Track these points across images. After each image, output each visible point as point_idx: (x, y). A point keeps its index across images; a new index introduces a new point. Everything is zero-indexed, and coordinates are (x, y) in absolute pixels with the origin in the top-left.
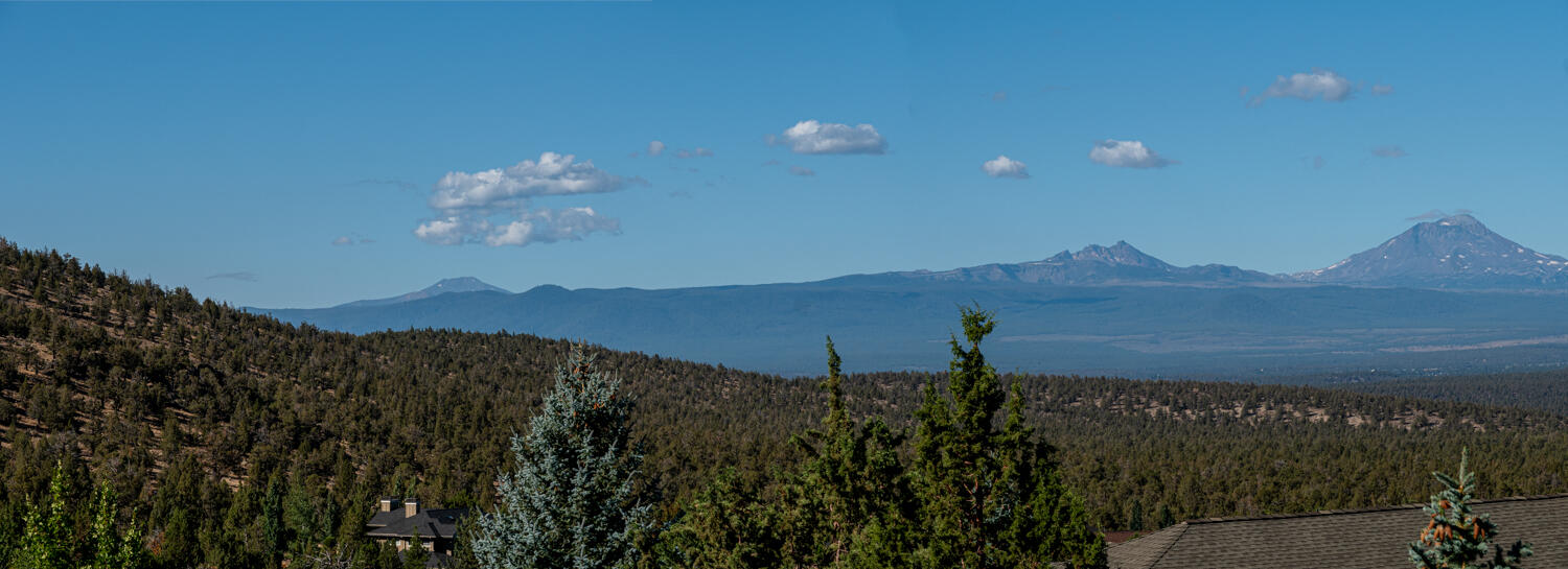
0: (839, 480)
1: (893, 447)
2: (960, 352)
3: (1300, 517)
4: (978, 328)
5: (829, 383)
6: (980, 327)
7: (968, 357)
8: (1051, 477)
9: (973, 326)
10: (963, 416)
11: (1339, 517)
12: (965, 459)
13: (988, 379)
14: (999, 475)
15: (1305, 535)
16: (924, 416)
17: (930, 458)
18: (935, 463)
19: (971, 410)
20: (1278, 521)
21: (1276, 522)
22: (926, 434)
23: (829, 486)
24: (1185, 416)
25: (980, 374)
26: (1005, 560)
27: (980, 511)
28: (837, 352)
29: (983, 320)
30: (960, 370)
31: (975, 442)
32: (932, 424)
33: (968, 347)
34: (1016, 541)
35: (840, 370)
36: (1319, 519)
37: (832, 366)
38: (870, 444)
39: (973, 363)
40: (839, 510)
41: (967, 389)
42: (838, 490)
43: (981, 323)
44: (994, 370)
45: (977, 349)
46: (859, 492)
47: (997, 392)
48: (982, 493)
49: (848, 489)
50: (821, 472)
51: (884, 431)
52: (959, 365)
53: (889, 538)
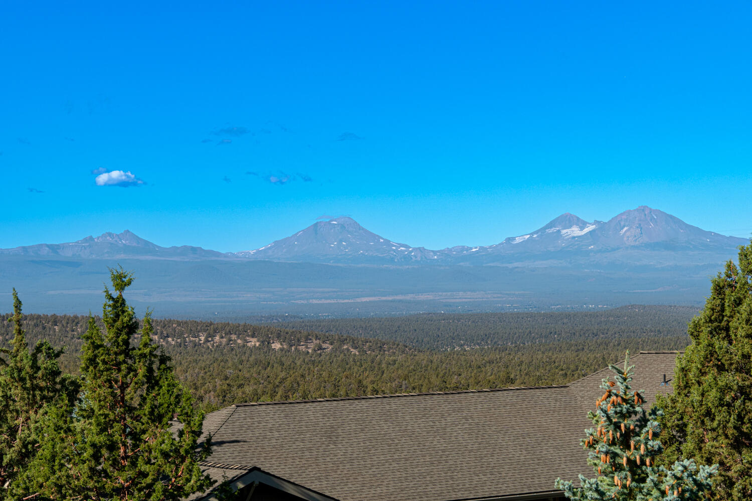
0: (22, 380)
1: (55, 358)
2: (111, 298)
3: (305, 402)
4: (122, 282)
5: (14, 318)
6: (123, 281)
7: (116, 301)
8: (169, 376)
9: (119, 281)
10: (112, 338)
11: (329, 403)
12: (113, 365)
13: (129, 315)
14: (136, 375)
15: (309, 414)
16: (88, 338)
17: (92, 365)
18: (95, 368)
19: (118, 335)
20: (292, 405)
21: (290, 405)
22: (89, 349)
23: (16, 384)
24: (167, 342)
25: (123, 312)
26: (140, 428)
27: (123, 398)
28: (19, 298)
29: (125, 277)
30: (110, 309)
31: (120, 354)
32: (93, 343)
33: (115, 294)
34: (148, 416)
35: (21, 310)
36: (317, 404)
37: (16, 307)
38: (41, 357)
39: (119, 305)
40: (22, 399)
41: (115, 321)
42: (22, 386)
43: (124, 279)
44: (133, 309)
45: (121, 296)
46: (35, 388)
47: (133, 324)
48: (124, 387)
49: (28, 385)
50: (11, 375)
51: (49, 349)
52: (110, 306)
53: (63, 416)
